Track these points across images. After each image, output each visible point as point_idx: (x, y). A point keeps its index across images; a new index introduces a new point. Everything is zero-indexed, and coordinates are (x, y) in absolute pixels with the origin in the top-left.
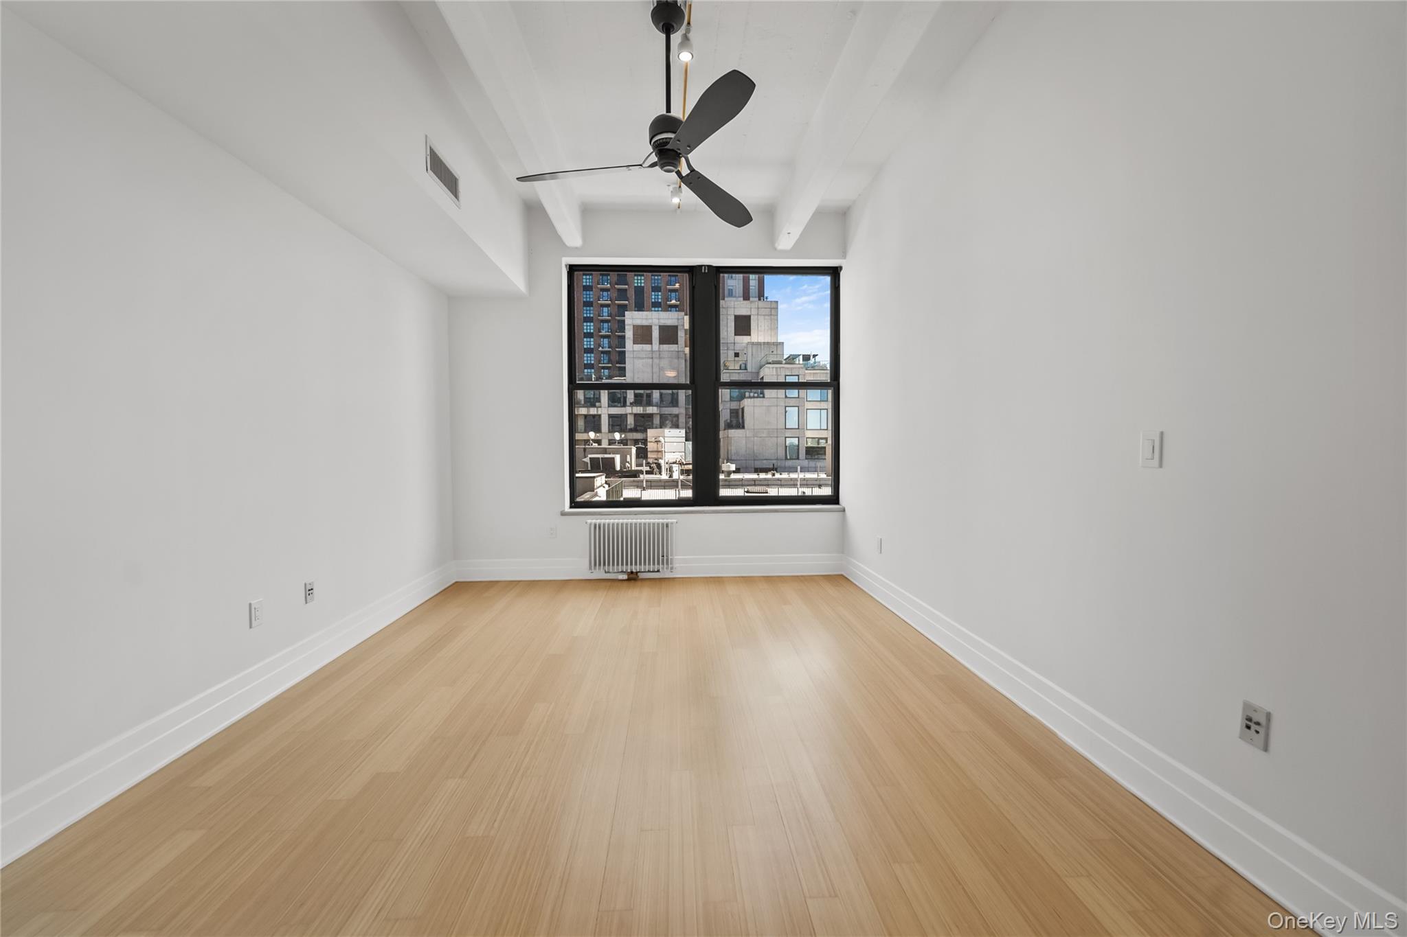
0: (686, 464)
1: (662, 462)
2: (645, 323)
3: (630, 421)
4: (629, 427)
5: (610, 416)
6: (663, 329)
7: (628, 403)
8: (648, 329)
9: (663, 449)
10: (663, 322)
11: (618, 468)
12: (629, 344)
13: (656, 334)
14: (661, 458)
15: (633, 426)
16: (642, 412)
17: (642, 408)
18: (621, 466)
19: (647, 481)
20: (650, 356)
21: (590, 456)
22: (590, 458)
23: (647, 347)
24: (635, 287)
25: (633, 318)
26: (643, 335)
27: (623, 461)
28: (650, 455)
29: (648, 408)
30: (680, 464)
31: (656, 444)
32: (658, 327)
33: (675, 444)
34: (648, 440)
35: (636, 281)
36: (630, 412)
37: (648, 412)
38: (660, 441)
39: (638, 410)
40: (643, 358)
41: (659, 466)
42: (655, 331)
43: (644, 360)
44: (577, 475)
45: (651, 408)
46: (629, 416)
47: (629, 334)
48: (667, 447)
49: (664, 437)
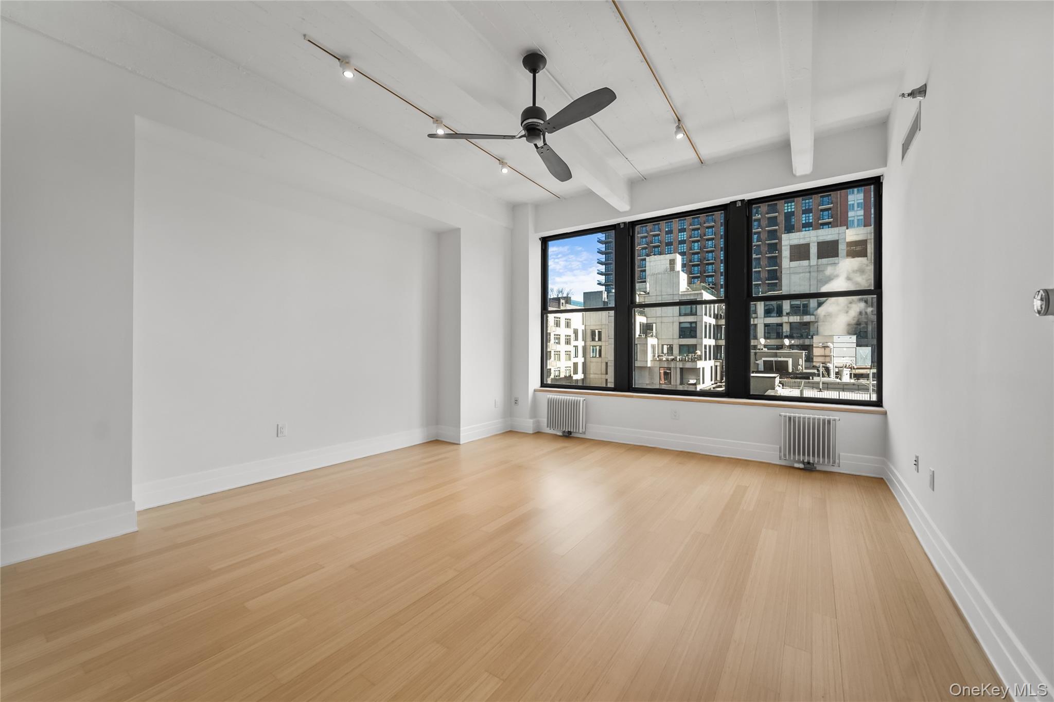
0: (857, 368)
1: (830, 366)
2: (802, 242)
3: (786, 329)
4: (784, 334)
5: (766, 325)
6: (820, 245)
7: (784, 313)
8: (807, 246)
9: (832, 354)
10: (821, 239)
11: (790, 370)
12: (786, 262)
13: (814, 250)
14: (829, 362)
15: (788, 334)
16: (798, 321)
17: (798, 317)
18: (792, 369)
19: (823, 383)
20: (807, 270)
21: (764, 359)
22: (764, 361)
23: (805, 263)
24: (785, 213)
25: (788, 240)
26: (800, 252)
27: (795, 364)
28: (815, 359)
29: (805, 317)
30: (851, 368)
31: (823, 349)
32: (816, 244)
33: (845, 349)
34: (814, 346)
35: (786, 208)
36: (787, 321)
37: (805, 320)
38: (828, 347)
39: (795, 319)
40: (800, 273)
41: (827, 370)
42: (813, 248)
43: (801, 275)
44: (752, 375)
45: (808, 317)
46: (784, 325)
47: (786, 253)
48: (835, 353)
49: (833, 343)
